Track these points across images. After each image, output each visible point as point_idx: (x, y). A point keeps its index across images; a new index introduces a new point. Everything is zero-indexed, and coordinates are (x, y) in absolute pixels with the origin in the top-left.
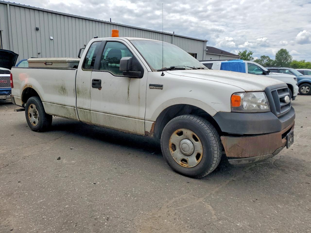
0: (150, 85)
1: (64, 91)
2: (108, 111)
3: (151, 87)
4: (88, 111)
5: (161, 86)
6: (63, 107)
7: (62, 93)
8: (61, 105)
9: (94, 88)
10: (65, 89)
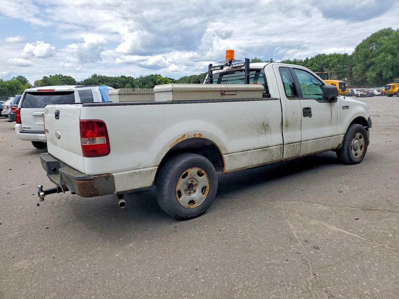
0: (344, 107)
1: (267, 128)
2: (317, 137)
3: (344, 108)
4: (298, 143)
5: (348, 107)
6: (264, 150)
7: (263, 131)
8: (261, 148)
9: (305, 117)
10: (267, 125)
